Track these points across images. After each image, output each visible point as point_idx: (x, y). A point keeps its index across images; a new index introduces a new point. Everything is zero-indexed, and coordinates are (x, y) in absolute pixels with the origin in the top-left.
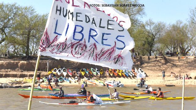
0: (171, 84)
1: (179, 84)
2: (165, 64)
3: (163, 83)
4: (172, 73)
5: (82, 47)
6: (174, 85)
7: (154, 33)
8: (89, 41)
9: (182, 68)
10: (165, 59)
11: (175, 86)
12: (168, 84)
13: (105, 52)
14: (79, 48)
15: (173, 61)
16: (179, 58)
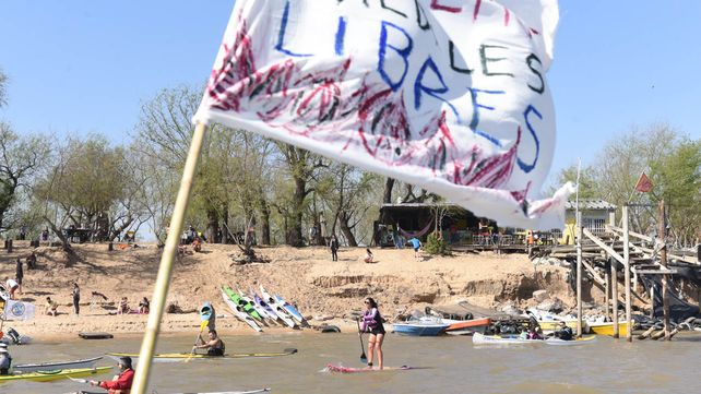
0: (98, 332)
1: (123, 331)
2: (68, 265)
3: (70, 329)
4: (94, 294)
5: (392, 127)
6: (110, 333)
7: (14, 170)
8: (417, 104)
9: (122, 276)
10: (67, 249)
11: (112, 337)
12: (86, 332)
13: (486, 164)
14: (384, 126)
15: (93, 254)
16: (111, 248)
